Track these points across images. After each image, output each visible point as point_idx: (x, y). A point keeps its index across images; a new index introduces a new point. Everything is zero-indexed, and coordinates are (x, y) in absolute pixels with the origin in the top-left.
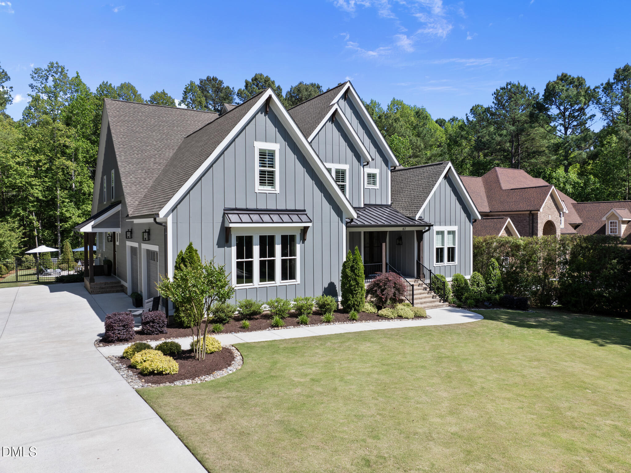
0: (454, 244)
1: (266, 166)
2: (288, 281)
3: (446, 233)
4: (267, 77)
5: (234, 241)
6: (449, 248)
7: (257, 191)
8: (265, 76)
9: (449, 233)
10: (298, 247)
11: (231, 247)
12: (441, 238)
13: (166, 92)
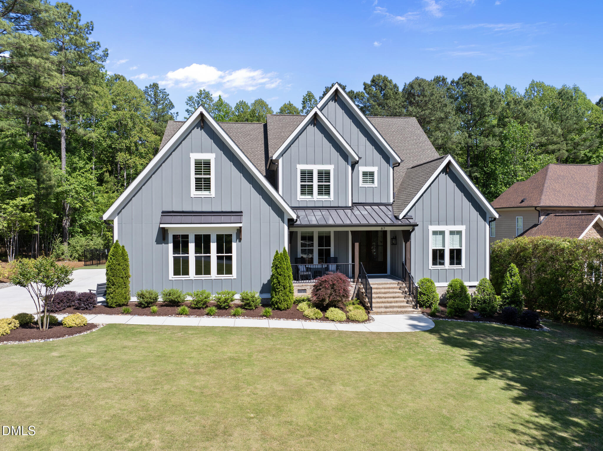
0: (461, 246)
1: (201, 174)
2: (225, 275)
3: (447, 234)
4: (385, 76)
5: (171, 238)
6: (452, 251)
7: (192, 196)
8: (383, 76)
9: (452, 233)
10: (234, 245)
11: (168, 244)
12: (442, 238)
13: (291, 103)
